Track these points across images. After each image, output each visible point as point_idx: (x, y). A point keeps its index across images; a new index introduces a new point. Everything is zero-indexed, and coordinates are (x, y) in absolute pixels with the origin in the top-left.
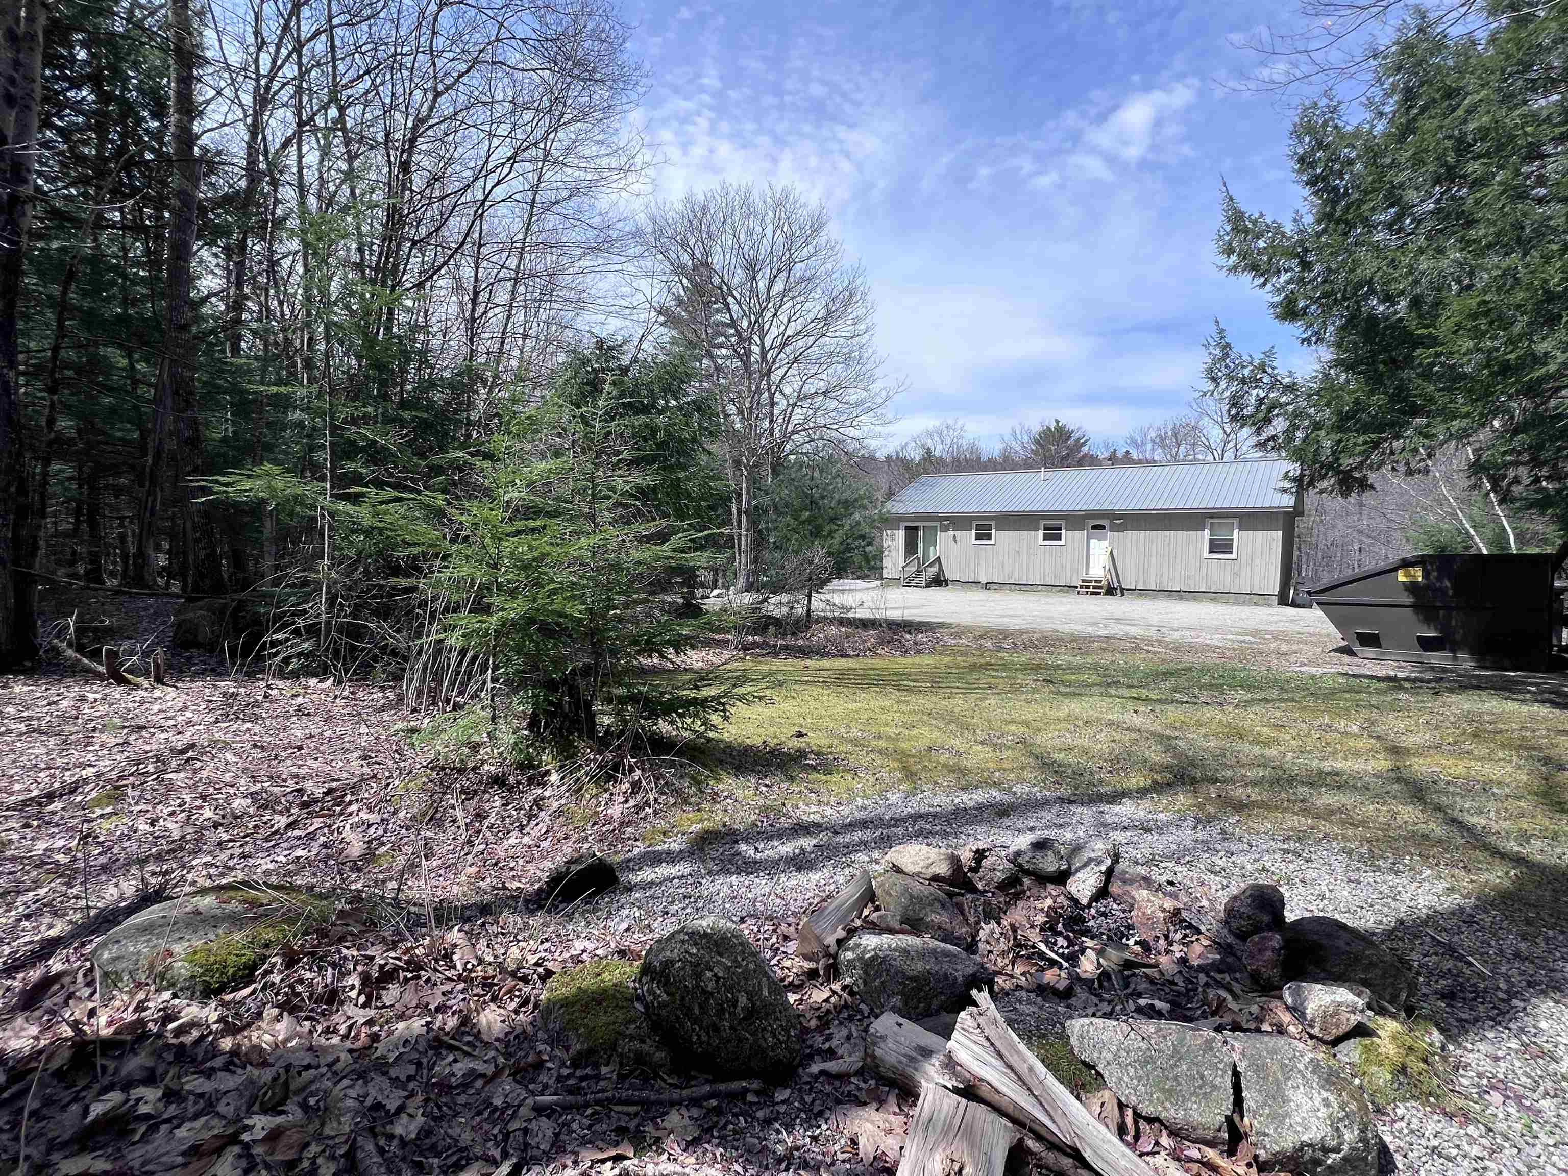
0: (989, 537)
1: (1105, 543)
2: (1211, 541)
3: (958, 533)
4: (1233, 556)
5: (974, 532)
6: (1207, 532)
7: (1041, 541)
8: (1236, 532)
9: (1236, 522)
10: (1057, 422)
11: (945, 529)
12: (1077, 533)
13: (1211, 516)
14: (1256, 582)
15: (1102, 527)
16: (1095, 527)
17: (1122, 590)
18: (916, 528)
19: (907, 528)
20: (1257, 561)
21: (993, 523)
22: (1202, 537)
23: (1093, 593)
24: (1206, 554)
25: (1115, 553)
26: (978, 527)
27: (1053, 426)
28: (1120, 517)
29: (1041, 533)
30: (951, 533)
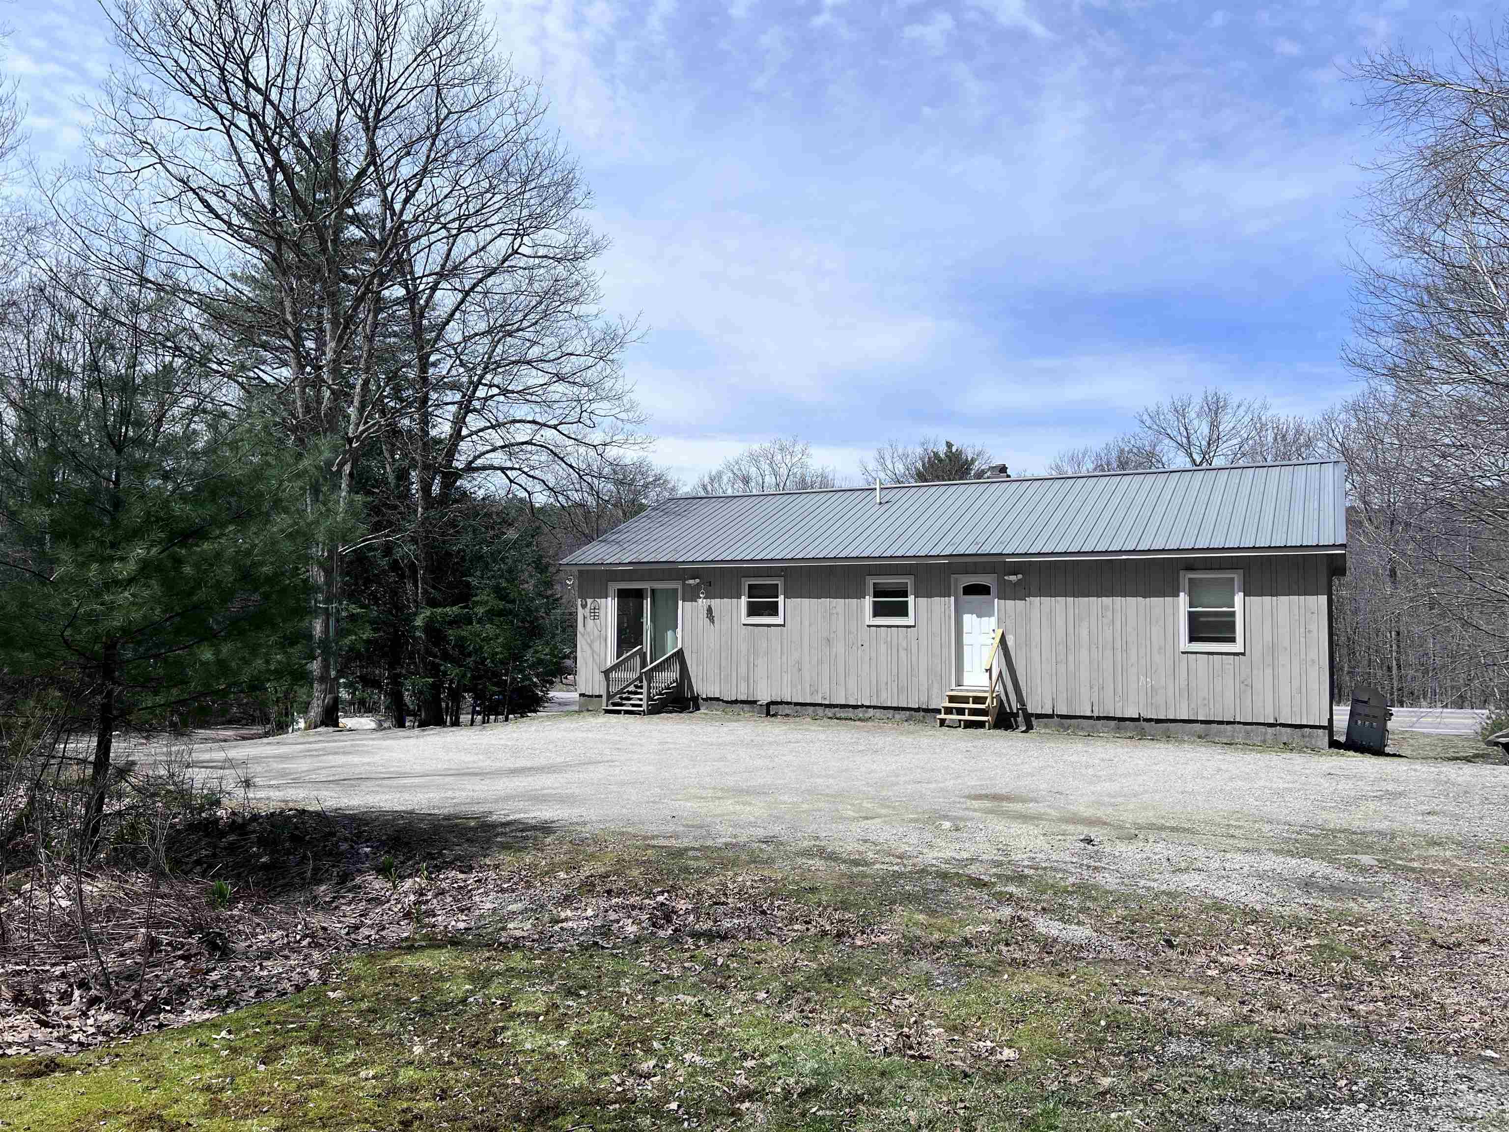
0: (772, 610)
1: (991, 622)
2: (1192, 617)
3: (715, 603)
4: (1238, 647)
5: (744, 600)
6: (1183, 599)
7: (869, 619)
8: (1239, 598)
9: (1237, 577)
10: (949, 445)
11: (691, 596)
12: (937, 602)
13: (1190, 565)
14: (1285, 700)
15: (983, 590)
16: (970, 590)
17: (1028, 717)
18: (639, 594)
19: (622, 594)
20: (1283, 659)
21: (779, 582)
22: (1175, 609)
23: (969, 725)
24: (1184, 643)
25: (1010, 642)
26: (753, 591)
27: (942, 450)
28: (1015, 569)
29: (868, 602)
30: (702, 603)
